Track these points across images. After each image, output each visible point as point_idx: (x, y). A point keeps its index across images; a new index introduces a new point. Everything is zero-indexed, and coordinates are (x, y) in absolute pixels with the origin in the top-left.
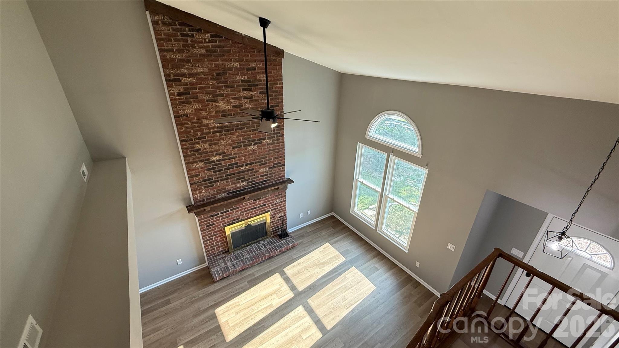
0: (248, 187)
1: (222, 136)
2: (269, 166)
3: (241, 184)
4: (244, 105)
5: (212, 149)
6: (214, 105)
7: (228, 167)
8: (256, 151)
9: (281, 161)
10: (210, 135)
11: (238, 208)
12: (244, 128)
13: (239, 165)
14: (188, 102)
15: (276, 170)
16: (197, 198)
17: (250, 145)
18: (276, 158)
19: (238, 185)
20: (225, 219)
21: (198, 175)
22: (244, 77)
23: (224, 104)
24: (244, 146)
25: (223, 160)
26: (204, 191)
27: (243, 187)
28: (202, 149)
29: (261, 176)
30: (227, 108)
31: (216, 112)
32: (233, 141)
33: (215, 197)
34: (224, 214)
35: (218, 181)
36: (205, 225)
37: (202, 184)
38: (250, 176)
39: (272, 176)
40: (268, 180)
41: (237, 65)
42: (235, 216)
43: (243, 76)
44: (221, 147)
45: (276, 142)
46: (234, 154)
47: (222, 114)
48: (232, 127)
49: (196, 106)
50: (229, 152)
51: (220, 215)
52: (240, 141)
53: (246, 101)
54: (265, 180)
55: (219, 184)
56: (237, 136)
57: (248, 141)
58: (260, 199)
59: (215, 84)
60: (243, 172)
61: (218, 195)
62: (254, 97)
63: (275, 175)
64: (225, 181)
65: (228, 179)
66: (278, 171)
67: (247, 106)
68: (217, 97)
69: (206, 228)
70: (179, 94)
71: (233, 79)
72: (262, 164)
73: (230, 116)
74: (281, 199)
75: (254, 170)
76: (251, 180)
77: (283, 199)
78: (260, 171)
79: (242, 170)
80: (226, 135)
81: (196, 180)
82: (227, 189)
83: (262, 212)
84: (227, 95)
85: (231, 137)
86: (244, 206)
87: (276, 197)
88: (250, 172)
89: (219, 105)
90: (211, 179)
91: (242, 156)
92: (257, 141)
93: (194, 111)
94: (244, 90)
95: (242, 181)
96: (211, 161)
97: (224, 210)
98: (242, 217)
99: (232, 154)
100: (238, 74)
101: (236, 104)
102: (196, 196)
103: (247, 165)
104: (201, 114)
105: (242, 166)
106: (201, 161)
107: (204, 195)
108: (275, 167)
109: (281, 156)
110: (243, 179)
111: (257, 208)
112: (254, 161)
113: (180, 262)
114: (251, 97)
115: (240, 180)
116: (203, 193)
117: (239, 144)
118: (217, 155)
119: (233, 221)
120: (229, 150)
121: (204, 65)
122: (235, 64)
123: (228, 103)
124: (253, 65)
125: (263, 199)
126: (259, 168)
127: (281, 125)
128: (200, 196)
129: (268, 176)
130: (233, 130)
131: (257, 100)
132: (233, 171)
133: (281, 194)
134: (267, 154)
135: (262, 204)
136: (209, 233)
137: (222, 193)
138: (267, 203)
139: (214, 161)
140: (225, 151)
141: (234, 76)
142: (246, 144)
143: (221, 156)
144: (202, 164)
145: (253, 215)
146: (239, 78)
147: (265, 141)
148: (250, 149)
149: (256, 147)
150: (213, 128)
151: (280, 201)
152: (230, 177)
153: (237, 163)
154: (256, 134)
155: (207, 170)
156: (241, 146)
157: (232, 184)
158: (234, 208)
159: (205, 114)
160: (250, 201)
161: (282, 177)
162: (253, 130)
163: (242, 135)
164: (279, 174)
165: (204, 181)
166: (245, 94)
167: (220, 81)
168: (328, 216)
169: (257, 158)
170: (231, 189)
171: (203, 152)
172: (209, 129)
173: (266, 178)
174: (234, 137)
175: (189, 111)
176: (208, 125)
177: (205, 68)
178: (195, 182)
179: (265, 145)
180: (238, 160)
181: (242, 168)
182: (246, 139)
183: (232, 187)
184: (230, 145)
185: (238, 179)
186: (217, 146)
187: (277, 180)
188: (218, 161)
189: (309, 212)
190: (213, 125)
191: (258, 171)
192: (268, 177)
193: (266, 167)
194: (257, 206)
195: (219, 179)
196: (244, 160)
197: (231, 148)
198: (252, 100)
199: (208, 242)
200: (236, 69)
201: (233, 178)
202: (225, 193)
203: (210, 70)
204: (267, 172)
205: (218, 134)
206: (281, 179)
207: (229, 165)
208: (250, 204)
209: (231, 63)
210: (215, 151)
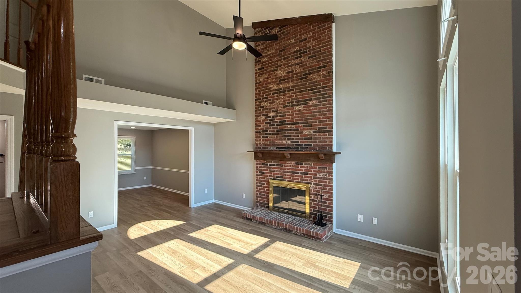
0: (292, 147)
1: (277, 96)
2: (314, 129)
3: (286, 142)
4: (295, 70)
5: (271, 107)
6: (275, 74)
7: (279, 123)
8: (301, 111)
9: (327, 126)
10: (270, 96)
11: (282, 166)
12: (293, 90)
13: (286, 123)
14: (262, 74)
15: (321, 136)
16: (257, 145)
17: (297, 105)
18: (321, 121)
19: (284, 142)
20: (272, 172)
21: (260, 126)
22: (298, 48)
23: (281, 72)
24: (292, 106)
25: (277, 116)
26: (261, 140)
27: (289, 145)
28: (265, 106)
29: (305, 139)
30: (283, 74)
31: (276, 78)
32: (284, 101)
33: (268, 148)
34: (272, 166)
35: (270, 134)
36: (259, 170)
37: (261, 134)
38: (294, 136)
39: (316, 142)
40: (311, 145)
41: (293, 41)
42: (279, 173)
43: (296, 48)
44: (276, 106)
45: (322, 103)
46: (284, 113)
47: (280, 79)
48: (285, 89)
49: (265, 76)
50: (280, 110)
51: (269, 166)
52: (289, 101)
53: (296, 67)
54: (308, 143)
55: (271, 137)
56: (288, 97)
57: (295, 101)
58: (302, 164)
59: (277, 58)
60: (289, 130)
61: (270, 147)
62: (304, 63)
63: (320, 142)
64: (276, 135)
65: (278, 134)
66: (323, 137)
67: (297, 71)
68: (278, 67)
69: (260, 173)
70: (259, 70)
71: (290, 52)
72: (307, 126)
73: (284, 81)
74: (326, 175)
75: (299, 130)
76: (295, 141)
77: (329, 176)
78: (305, 132)
79: (289, 128)
80: (280, 95)
81: (259, 129)
82: (276, 144)
83: (303, 181)
84: (284, 65)
85: (283, 98)
86: (287, 166)
87: (320, 170)
88: (295, 132)
89: (278, 73)
90: (267, 131)
91: (290, 115)
92: (303, 102)
93: (264, 79)
94: (296, 58)
95: (288, 140)
96: (269, 116)
97: (272, 163)
98: (285, 178)
99: (282, 112)
100: (293, 48)
101: (290, 71)
102: (257, 142)
103: (293, 124)
104: (267, 81)
105: (289, 124)
106: (263, 115)
107: (261, 143)
108: (320, 132)
109: (327, 119)
110: (288, 137)
111: (298, 173)
112: (299, 122)
113: (244, 195)
114: (301, 63)
115: (287, 138)
116: (261, 141)
117: (288, 104)
118: (273, 111)
119: (277, 177)
120: (281, 109)
121: (273, 48)
122: (291, 41)
123: (284, 71)
124: (304, 37)
125: (305, 166)
126: (303, 129)
127: (328, 86)
128: (259, 143)
129: (312, 140)
130: (285, 91)
131: (306, 64)
132: (282, 128)
133: (326, 168)
134: (312, 116)
135: (304, 172)
136: (260, 179)
137: (273, 146)
138: (310, 173)
139: (270, 117)
140: (278, 109)
141: (290, 50)
142: (294, 104)
143: (275, 113)
144: (263, 118)
145: (295, 180)
146: (293, 50)
147: (311, 102)
148: (297, 109)
149: (302, 107)
150: (273, 90)
151: (324, 177)
152: (279, 132)
153: (285, 121)
154: (303, 95)
155: (266, 123)
156: (290, 105)
157: (281, 140)
158: (279, 164)
159: (270, 80)
160: (293, 163)
161: (328, 145)
162: (301, 92)
163: (292, 95)
164: (325, 141)
165: (263, 132)
166: (297, 61)
167: (281, 55)
168: (421, 253)
169: (302, 119)
170: (279, 144)
171: (265, 109)
172: (271, 91)
173: (310, 142)
174: (285, 98)
175: (262, 80)
176: (270, 88)
177: (274, 49)
178: (258, 131)
179: (311, 106)
180: (287, 118)
181: (289, 127)
182: (294, 99)
183: (280, 143)
184: (282, 104)
185: (285, 136)
186: (274, 105)
187: (322, 148)
188: (273, 117)
189: (375, 221)
190: (273, 89)
191: (302, 133)
192: (311, 142)
193: (310, 129)
194: (299, 172)
195: (272, 133)
196: (291, 119)
197: (283, 107)
198: (302, 65)
199: (259, 187)
200: (292, 44)
201: (281, 134)
202: (274, 147)
203: (276, 50)
204: (311, 136)
205: (275, 95)
206: (326, 148)
207: (280, 122)
208: (293, 166)
209: (289, 41)
210: (272, 108)
